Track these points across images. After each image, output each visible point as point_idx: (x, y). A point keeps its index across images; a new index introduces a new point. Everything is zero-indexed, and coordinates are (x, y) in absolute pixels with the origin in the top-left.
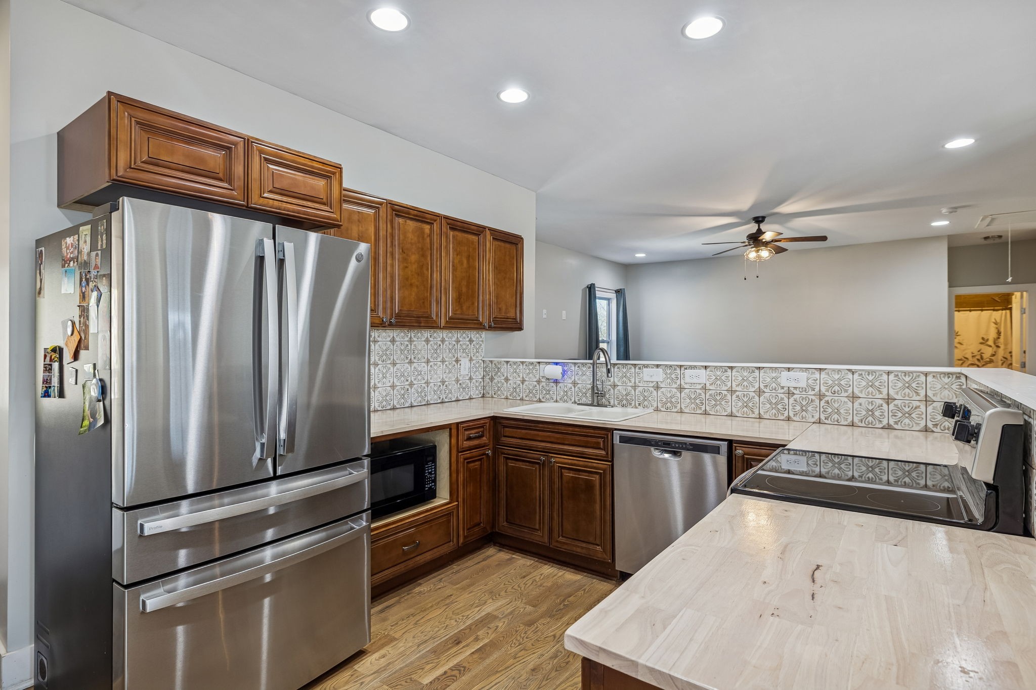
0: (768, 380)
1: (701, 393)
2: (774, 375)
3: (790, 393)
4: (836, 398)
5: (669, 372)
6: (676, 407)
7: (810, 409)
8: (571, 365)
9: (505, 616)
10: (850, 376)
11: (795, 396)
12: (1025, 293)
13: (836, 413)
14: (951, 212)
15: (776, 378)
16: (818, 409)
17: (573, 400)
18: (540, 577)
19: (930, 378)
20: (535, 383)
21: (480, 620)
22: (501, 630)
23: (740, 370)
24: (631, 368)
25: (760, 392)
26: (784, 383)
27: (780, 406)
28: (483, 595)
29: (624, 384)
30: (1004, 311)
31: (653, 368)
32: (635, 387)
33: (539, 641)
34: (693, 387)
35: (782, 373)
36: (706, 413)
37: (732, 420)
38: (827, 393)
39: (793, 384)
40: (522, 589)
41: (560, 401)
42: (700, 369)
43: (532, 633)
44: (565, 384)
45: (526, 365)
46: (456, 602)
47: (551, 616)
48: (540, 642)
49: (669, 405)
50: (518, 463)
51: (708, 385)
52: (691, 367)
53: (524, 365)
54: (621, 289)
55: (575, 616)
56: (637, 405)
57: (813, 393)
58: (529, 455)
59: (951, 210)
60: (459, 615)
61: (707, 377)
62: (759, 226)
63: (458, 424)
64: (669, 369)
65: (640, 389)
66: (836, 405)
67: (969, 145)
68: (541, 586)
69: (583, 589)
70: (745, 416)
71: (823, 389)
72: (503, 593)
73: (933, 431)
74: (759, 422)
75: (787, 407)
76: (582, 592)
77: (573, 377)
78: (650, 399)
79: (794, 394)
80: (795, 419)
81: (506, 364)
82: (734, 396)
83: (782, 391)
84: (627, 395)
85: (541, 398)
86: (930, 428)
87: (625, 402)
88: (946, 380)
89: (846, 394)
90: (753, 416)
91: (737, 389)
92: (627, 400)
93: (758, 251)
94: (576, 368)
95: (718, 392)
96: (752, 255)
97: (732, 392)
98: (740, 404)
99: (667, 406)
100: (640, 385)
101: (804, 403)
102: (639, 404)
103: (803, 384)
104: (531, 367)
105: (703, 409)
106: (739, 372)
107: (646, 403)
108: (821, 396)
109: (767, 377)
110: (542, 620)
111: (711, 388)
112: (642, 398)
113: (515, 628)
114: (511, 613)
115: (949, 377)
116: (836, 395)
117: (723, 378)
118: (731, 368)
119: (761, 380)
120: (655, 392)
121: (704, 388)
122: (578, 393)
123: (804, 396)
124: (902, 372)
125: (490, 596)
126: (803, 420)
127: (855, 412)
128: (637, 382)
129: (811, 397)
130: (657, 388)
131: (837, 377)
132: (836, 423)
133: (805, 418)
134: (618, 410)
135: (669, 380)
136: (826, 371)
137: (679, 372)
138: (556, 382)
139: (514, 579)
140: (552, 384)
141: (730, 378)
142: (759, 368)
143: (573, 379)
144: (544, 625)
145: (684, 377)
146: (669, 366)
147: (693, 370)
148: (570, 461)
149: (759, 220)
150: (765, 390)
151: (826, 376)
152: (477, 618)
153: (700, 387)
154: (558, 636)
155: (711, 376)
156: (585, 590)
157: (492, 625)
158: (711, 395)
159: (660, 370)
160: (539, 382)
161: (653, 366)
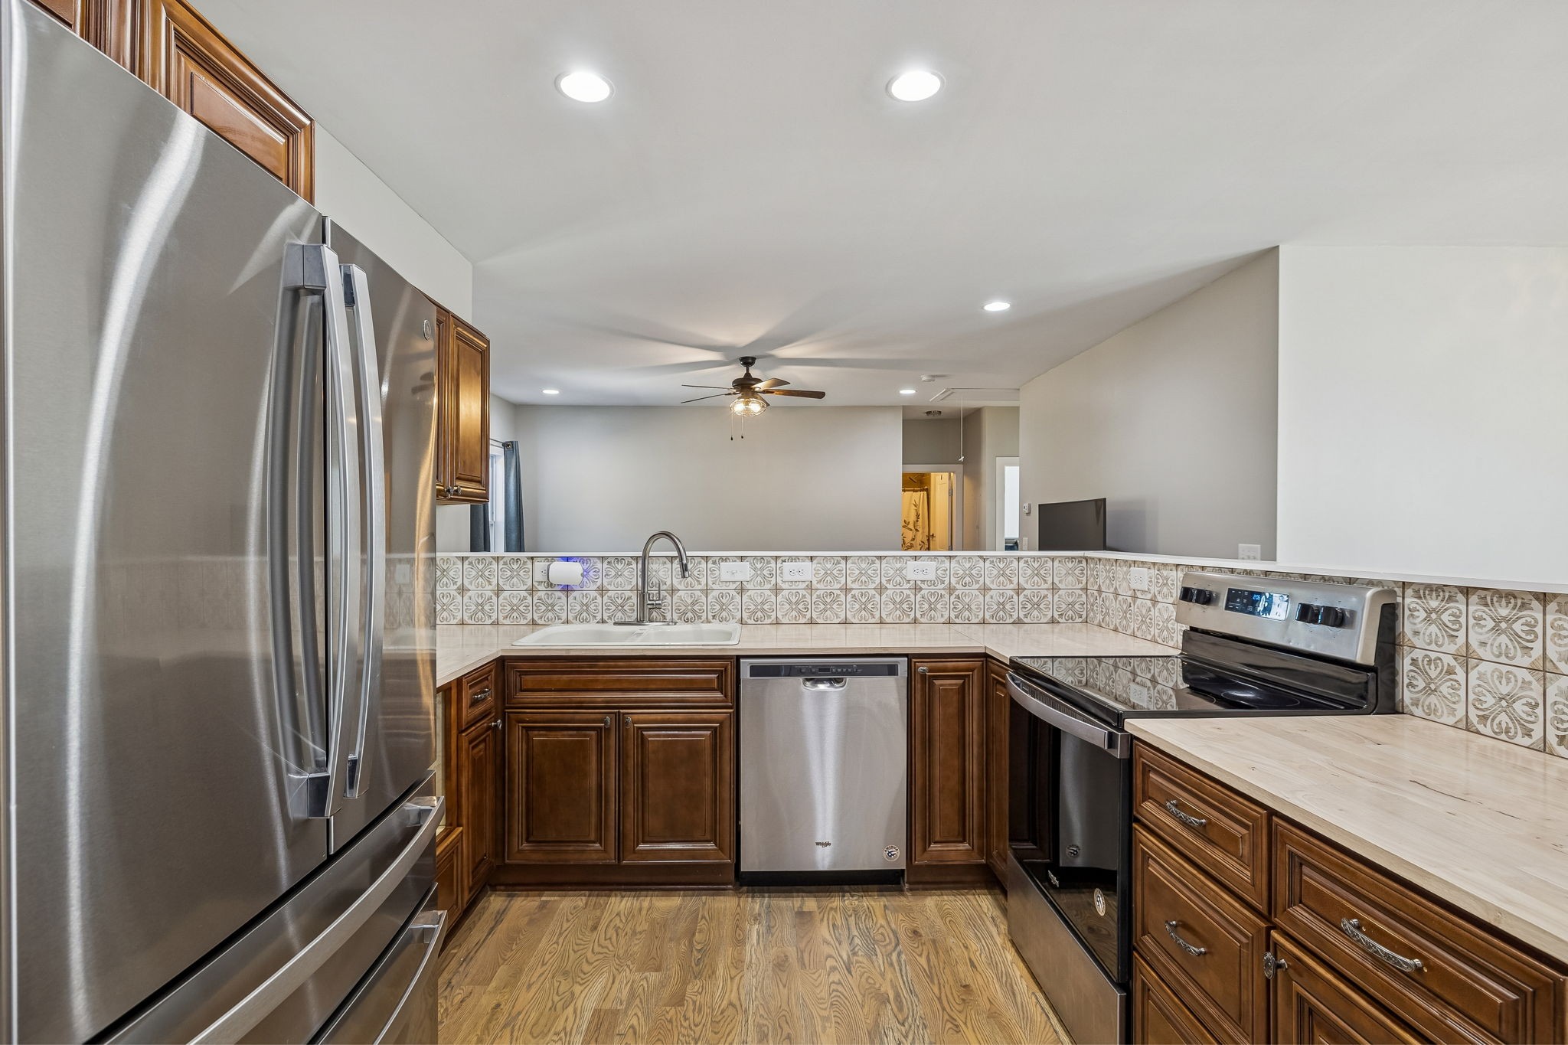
0: (892, 572)
1: (805, 595)
2: (898, 566)
3: (917, 589)
4: (967, 591)
5: (759, 566)
6: (769, 617)
7: (939, 606)
8: (596, 560)
9: (629, 1005)
10: (981, 563)
11: (923, 592)
12: (952, 474)
13: (967, 609)
14: (930, 381)
15: (901, 570)
16: (948, 606)
17: (599, 618)
18: (621, 921)
19: (1056, 563)
20: (525, 594)
21: (592, 1028)
22: (645, 1030)
23: (856, 561)
24: (700, 563)
25: (881, 589)
26: (911, 576)
27: (905, 606)
28: (556, 984)
29: (689, 588)
30: (922, 493)
31: (735, 561)
32: (706, 591)
33: (718, 1022)
34: (793, 587)
35: (908, 562)
36: (811, 622)
37: (846, 628)
38: (957, 586)
39: (920, 577)
40: (611, 948)
41: (574, 621)
42: (803, 561)
43: (696, 1015)
44: (585, 593)
45: (505, 563)
46: (519, 1013)
47: (697, 976)
48: (721, 1023)
49: (759, 614)
50: (553, 733)
51: (814, 583)
52: (792, 559)
53: (501, 562)
54: (512, 442)
55: (729, 961)
56: (710, 618)
57: (943, 586)
58: (577, 717)
59: (930, 378)
60: (546, 1034)
61: (814, 572)
62: (748, 370)
63: (459, 681)
64: (759, 563)
65: (715, 593)
66: (967, 600)
67: (1004, 311)
68: (634, 933)
69: (700, 917)
70: (863, 621)
71: (953, 581)
72: (586, 968)
73: (1059, 622)
74: (881, 628)
75: (913, 606)
76: (704, 921)
77: (599, 580)
78: (730, 607)
79: (921, 589)
80: (922, 620)
81: (460, 563)
82: (849, 596)
83: (908, 586)
84: (693, 604)
85: (536, 618)
86: (1056, 619)
87: (690, 615)
88: (1070, 565)
89: (977, 586)
90: (873, 621)
91: (854, 586)
92: (693, 611)
93: (747, 403)
94: (605, 565)
95: (829, 591)
96: (739, 407)
97: (846, 590)
98: (857, 606)
99: (756, 617)
100: (714, 587)
101: (933, 600)
102: (714, 617)
103: (931, 576)
104: (515, 566)
105: (808, 616)
106: (855, 563)
107: (724, 614)
108: (951, 590)
109: (889, 568)
110: (689, 987)
111: (819, 586)
112: (718, 607)
113: (663, 1018)
114: (632, 994)
115: (1072, 562)
116: (967, 587)
117: (835, 572)
118: (846, 558)
119: (883, 572)
120: (738, 597)
121: (810, 588)
122: (609, 606)
123: (933, 591)
124: (1031, 557)
125: (570, 980)
126: (932, 622)
127: (986, 607)
128: (710, 583)
129: (940, 592)
130: (742, 590)
131: (967, 565)
132: (967, 622)
133: (934, 618)
134: (682, 627)
135: (759, 579)
136: (957, 559)
137: (773, 565)
138: (567, 589)
139: (581, 937)
140: (560, 594)
141: (844, 572)
142: (880, 558)
143: (599, 583)
144: (701, 994)
145: (782, 573)
146: (759, 558)
147: (794, 563)
148: (659, 717)
149: (748, 362)
150: (888, 586)
151: (957, 565)
152: (584, 1027)
153: (804, 586)
154: (735, 1001)
155: (818, 570)
156: (703, 917)
157: (621, 1028)
158: (818, 597)
159: (746, 564)
160: (532, 591)
161: (735, 559)
